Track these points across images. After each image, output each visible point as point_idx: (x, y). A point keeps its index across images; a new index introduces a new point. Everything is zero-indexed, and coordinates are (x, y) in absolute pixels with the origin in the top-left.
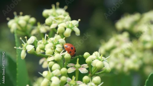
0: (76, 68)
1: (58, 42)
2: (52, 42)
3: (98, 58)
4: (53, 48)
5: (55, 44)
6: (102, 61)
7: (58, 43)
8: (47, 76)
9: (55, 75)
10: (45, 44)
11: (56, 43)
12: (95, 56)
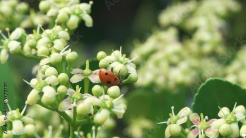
0: (85, 75)
1: (58, 35)
2: (48, 36)
3: (118, 60)
4: (49, 45)
5: (52, 39)
6: (125, 65)
7: (58, 38)
8: (36, 85)
9: (49, 83)
10: (37, 40)
11: (55, 37)
12: (115, 58)
